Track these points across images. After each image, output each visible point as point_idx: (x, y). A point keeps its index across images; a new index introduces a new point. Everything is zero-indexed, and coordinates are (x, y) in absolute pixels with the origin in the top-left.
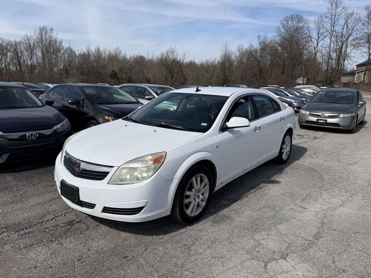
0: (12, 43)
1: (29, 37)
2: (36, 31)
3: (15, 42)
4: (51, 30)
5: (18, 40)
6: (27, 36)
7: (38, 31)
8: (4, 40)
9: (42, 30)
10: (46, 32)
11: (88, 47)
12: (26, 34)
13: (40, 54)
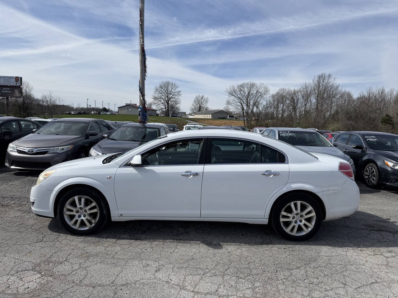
0: (291, 92)
1: (307, 85)
2: (315, 80)
3: (294, 91)
4: (329, 76)
5: (297, 89)
6: (306, 85)
7: (317, 78)
8: (286, 90)
9: (321, 77)
10: (324, 79)
11: (370, 89)
12: (305, 83)
13: (314, 101)
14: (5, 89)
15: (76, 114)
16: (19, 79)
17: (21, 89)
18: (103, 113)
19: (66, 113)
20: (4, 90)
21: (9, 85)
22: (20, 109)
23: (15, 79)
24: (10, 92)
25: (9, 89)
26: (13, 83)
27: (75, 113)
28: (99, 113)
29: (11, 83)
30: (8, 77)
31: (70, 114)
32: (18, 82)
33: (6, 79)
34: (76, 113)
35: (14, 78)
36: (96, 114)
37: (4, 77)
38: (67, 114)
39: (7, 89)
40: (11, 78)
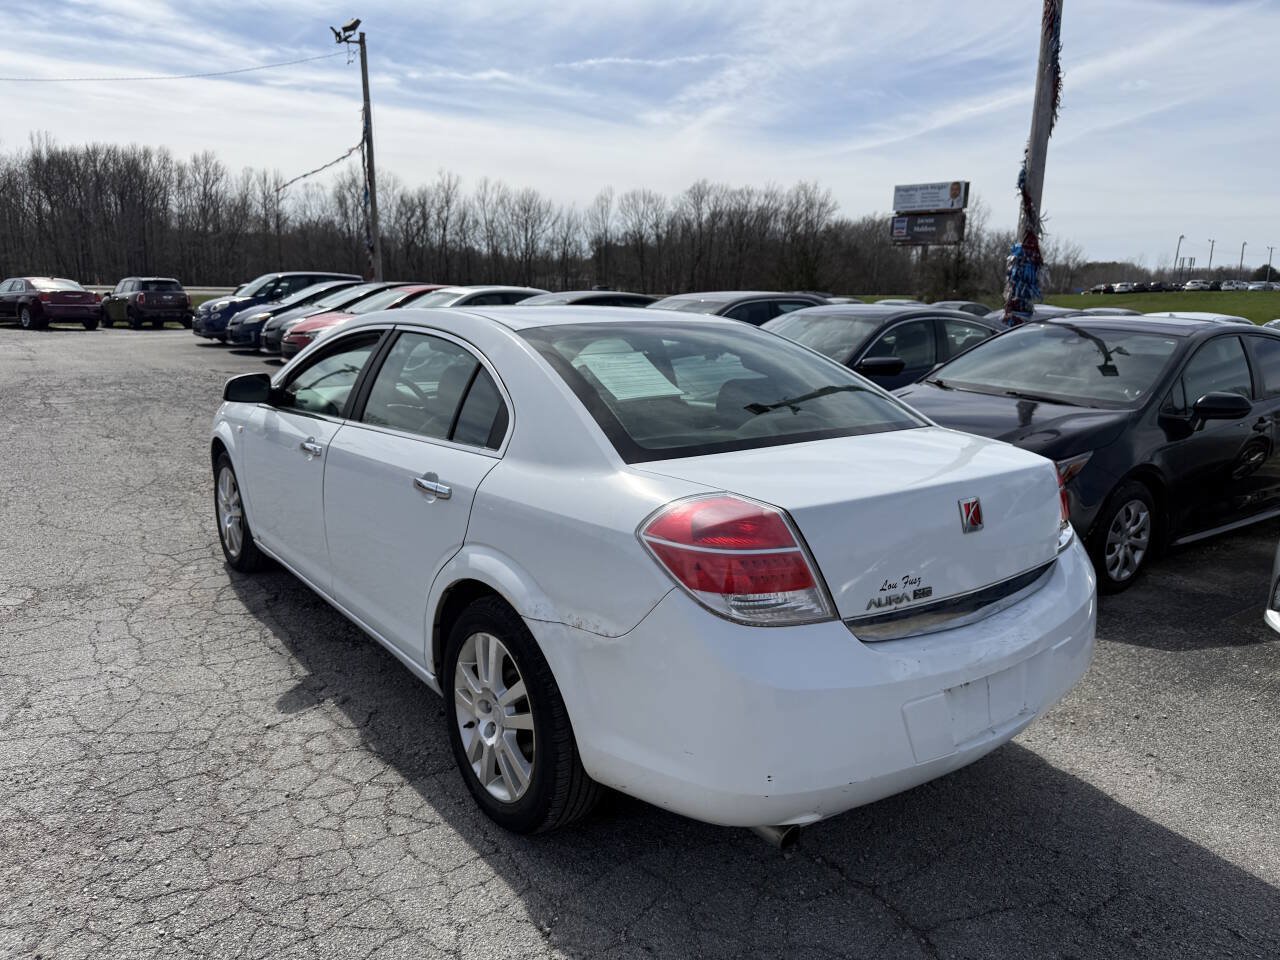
14: (922, 221)
15: (1130, 291)
16: (960, 190)
17: (964, 218)
18: (1231, 287)
19: (1098, 287)
20: (920, 225)
21: (932, 209)
22: (947, 277)
23: (952, 189)
24: (934, 229)
25: (932, 220)
26: (944, 203)
27: (1124, 289)
28: (1216, 288)
29: (937, 203)
30: (933, 186)
31: (1110, 290)
32: (958, 198)
33: (930, 190)
34: (1130, 287)
35: (949, 187)
36: (1202, 289)
37: (925, 187)
38: (1097, 291)
39: (927, 221)
40: (941, 186)
